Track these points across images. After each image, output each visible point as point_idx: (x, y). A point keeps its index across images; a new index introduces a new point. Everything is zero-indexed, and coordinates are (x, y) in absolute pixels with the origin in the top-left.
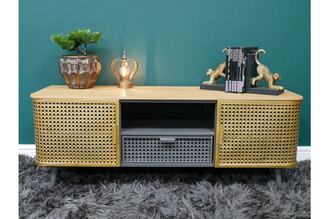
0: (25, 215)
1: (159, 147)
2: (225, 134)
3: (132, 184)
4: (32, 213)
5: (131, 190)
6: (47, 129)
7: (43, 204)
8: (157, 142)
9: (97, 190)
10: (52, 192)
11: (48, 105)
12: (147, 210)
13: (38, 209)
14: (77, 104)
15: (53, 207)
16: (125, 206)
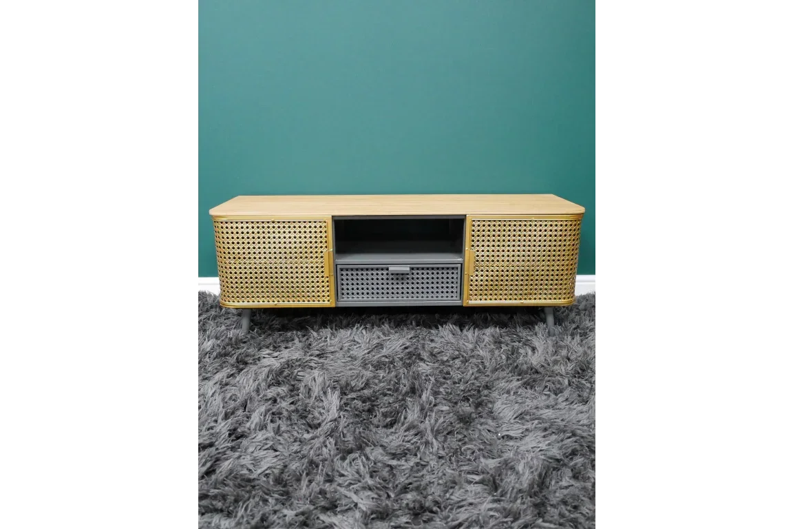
0: (209, 375)
1: (387, 279)
2: (478, 261)
3: (352, 329)
4: (217, 372)
5: (352, 338)
6: (234, 258)
7: (232, 360)
8: (385, 272)
9: (306, 338)
10: (245, 342)
11: (234, 225)
12: (372, 365)
13: (226, 367)
14: (273, 222)
15: (246, 363)
16: (343, 361)
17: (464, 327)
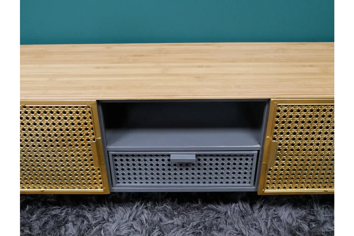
1: (169, 165)
2: (279, 150)
5: (129, 223)
8: (166, 159)
14: (24, 107)
17: (255, 203)
